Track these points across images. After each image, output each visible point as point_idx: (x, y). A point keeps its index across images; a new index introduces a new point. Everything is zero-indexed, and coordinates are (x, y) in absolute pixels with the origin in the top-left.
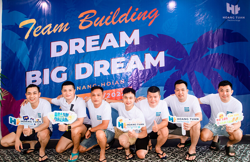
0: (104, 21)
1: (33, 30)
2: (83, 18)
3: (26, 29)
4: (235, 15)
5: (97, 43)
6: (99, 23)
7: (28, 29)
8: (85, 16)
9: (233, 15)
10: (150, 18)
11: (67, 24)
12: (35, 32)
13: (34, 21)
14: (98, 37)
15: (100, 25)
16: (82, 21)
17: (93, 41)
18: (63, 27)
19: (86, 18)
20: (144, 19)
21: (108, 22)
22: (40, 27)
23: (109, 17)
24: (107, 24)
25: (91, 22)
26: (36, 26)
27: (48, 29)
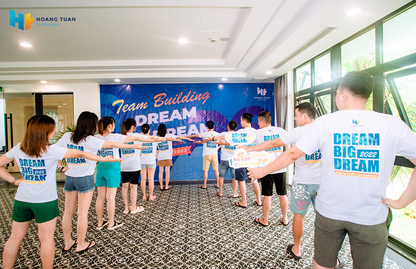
0: (172, 101)
1: (122, 108)
2: (157, 99)
3: (117, 106)
4: (263, 96)
5: (167, 116)
6: (168, 102)
7: (119, 107)
8: (158, 97)
9: (261, 96)
10: (203, 99)
11: (146, 103)
12: (124, 108)
13: (122, 101)
14: (167, 112)
15: (169, 104)
16: (157, 101)
17: (164, 115)
18: (143, 106)
19: (159, 99)
20: (199, 99)
21: (175, 101)
22: (127, 105)
23: (176, 98)
24: (174, 103)
25: (163, 102)
26: (124, 105)
27: (133, 107)
